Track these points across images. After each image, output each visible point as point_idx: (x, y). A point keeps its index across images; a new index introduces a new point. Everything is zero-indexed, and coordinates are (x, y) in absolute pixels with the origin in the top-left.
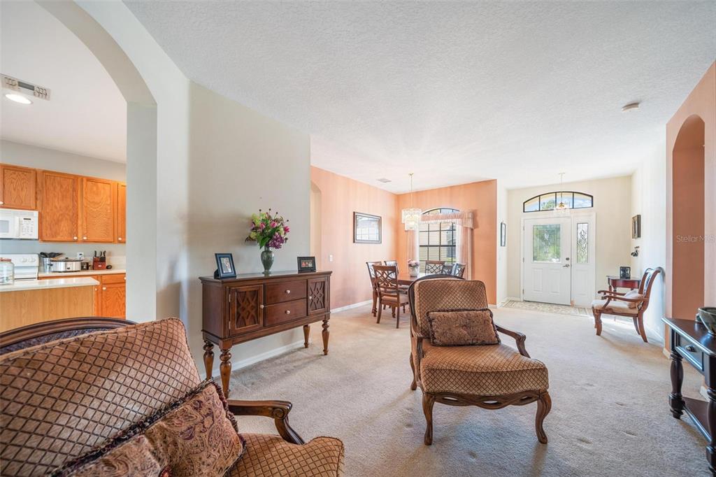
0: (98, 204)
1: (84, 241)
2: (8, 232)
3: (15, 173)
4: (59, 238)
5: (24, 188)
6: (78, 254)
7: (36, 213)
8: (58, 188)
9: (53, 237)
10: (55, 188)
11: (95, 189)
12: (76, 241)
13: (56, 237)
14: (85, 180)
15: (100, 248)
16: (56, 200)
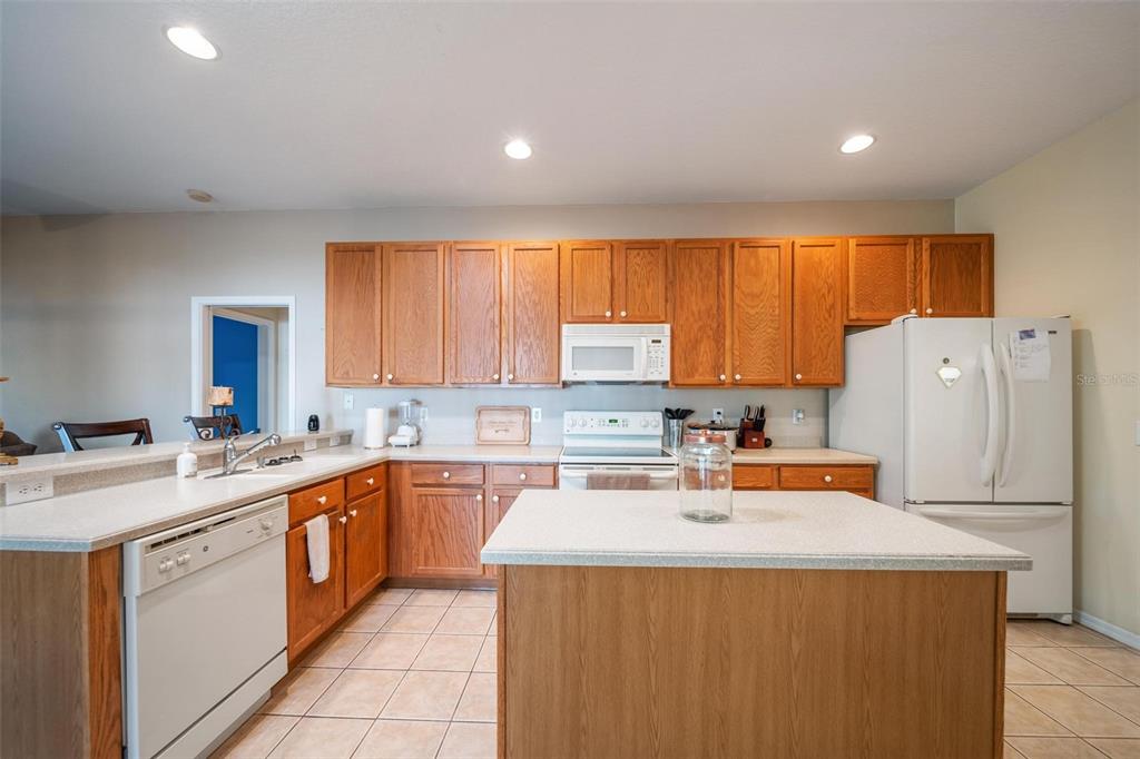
0: (758, 297)
1: (736, 384)
2: (632, 368)
3: (638, 254)
4: (697, 379)
5: (651, 281)
6: (715, 411)
7: (667, 327)
8: (696, 272)
9: (688, 377)
10: (691, 273)
11: (752, 263)
12: (721, 384)
13: (693, 376)
14: (737, 245)
15: (757, 398)
16: (693, 298)
